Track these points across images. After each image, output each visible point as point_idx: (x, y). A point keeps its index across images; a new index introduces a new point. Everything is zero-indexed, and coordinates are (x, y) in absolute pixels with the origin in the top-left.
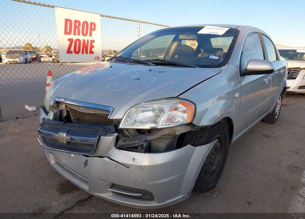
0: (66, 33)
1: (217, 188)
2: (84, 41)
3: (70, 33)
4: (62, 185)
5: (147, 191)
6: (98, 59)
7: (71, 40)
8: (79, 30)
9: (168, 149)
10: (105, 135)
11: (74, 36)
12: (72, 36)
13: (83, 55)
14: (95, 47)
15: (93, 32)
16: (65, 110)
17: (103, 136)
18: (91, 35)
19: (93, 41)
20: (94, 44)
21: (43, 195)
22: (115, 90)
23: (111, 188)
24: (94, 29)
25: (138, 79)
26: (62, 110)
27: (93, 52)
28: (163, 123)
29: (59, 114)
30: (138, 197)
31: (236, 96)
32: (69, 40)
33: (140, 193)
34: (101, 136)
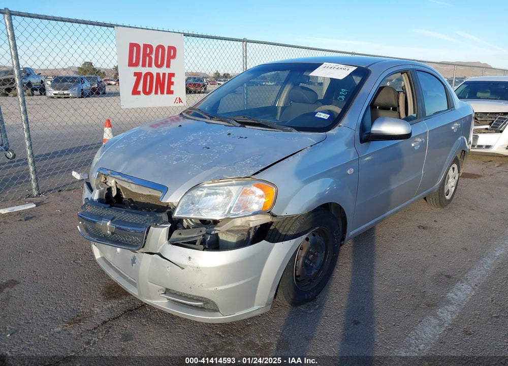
0: (131, 64)
1: (318, 300)
2: (158, 74)
3: (136, 65)
4: (109, 288)
5: (209, 300)
6: (181, 103)
7: (138, 75)
8: (151, 59)
9: (241, 244)
10: (156, 226)
11: (144, 68)
12: (139, 69)
13: (156, 96)
14: (175, 84)
15: (172, 61)
16: (115, 188)
17: (153, 227)
18: (168, 66)
19: (171, 75)
20: (173, 79)
21: (84, 300)
22: (175, 163)
23: (165, 293)
24: (174, 57)
25: (208, 148)
26: (111, 187)
27: (173, 91)
28: (231, 212)
29: (106, 193)
30: (200, 307)
31: (348, 172)
32: (136, 74)
33: (200, 301)
34: (150, 226)
